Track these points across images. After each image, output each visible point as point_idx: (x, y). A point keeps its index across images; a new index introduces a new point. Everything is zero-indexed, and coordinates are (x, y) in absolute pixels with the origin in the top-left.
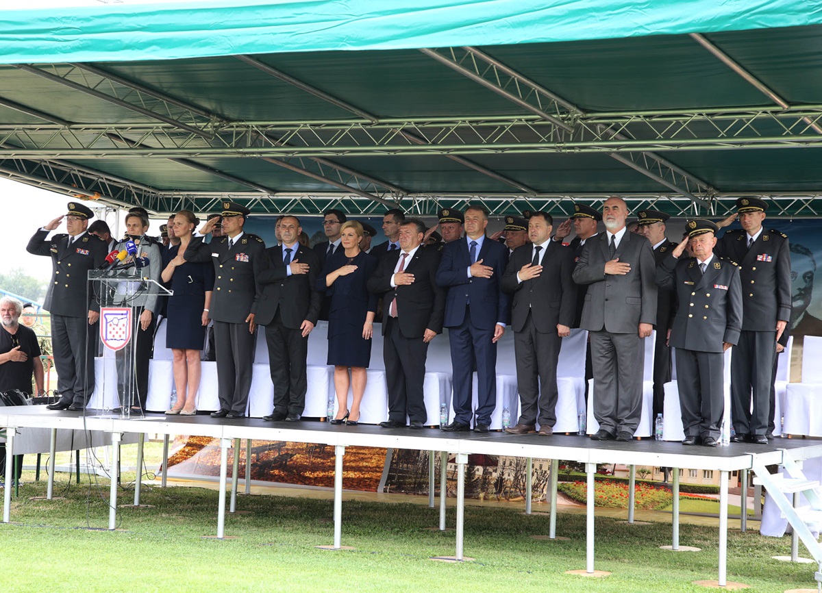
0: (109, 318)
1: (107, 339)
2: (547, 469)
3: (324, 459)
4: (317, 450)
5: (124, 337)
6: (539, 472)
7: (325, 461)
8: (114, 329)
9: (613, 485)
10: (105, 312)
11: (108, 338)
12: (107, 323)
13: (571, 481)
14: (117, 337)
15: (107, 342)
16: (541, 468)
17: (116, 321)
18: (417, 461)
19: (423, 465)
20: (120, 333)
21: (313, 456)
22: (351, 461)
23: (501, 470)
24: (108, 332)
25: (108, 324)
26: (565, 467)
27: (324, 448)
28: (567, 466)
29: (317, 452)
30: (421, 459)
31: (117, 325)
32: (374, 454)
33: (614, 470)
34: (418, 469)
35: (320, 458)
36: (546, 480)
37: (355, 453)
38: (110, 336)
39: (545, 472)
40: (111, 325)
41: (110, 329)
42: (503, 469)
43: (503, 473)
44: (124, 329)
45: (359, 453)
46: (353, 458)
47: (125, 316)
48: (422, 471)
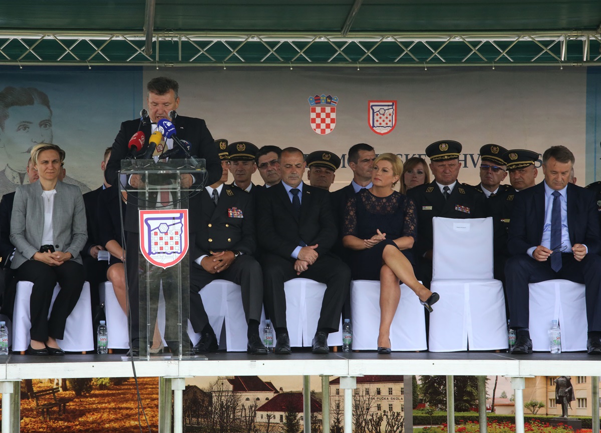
0: (154, 224)
1: (150, 252)
2: (400, 411)
3: (69, 421)
4: (55, 408)
5: (177, 248)
6: (389, 414)
7: (70, 424)
8: (161, 239)
10: (146, 216)
11: (153, 251)
12: (150, 231)
14: (167, 249)
15: (151, 256)
16: (391, 408)
17: (164, 228)
18: (211, 413)
19: (221, 416)
20: (172, 243)
21: (50, 419)
22: (110, 421)
23: (336, 415)
24: (153, 244)
25: (152, 232)
26: (424, 406)
27: (65, 406)
28: (427, 405)
29: (54, 412)
30: (216, 409)
31: (166, 233)
32: (145, 408)
33: (493, 405)
34: (214, 424)
35: (61, 420)
36: (402, 426)
37: (114, 409)
38: (155, 249)
39: (398, 414)
40: (156, 234)
41: (154, 239)
42: (338, 414)
43: (338, 419)
44: (177, 238)
45: (121, 409)
46: (112, 417)
47: (179, 221)
48: (222, 426)
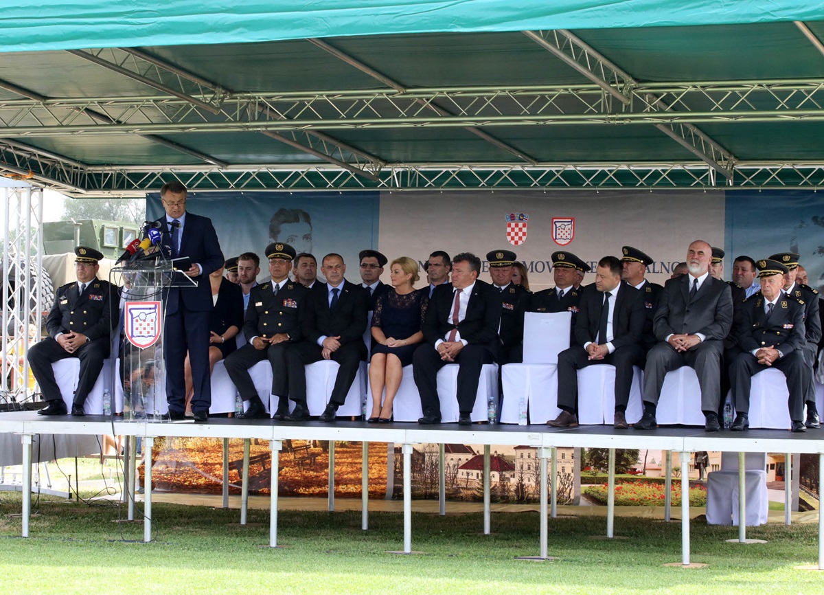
0: (135, 313)
1: (133, 336)
2: (570, 472)
3: (317, 472)
4: (308, 461)
5: (152, 333)
6: (562, 474)
7: (318, 474)
8: (141, 325)
9: (645, 485)
10: (130, 307)
11: (134, 334)
12: (132, 318)
13: (600, 483)
14: (145, 333)
15: (133, 338)
16: (563, 470)
17: (143, 317)
18: (423, 469)
19: (431, 473)
20: (148, 328)
21: (304, 469)
22: (348, 473)
23: (520, 475)
24: (134, 329)
25: (134, 320)
26: (590, 469)
27: (315, 459)
28: (593, 467)
29: (307, 463)
30: (427, 466)
31: (144, 321)
32: (373, 464)
33: (644, 470)
34: (426, 478)
35: (312, 470)
36: (572, 484)
37: (351, 463)
38: (136, 333)
39: (569, 475)
40: (137, 321)
41: (136, 325)
42: (522, 473)
43: (522, 478)
44: (152, 325)
45: (356, 463)
46: (350, 469)
47: (154, 310)
48: (432, 481)
